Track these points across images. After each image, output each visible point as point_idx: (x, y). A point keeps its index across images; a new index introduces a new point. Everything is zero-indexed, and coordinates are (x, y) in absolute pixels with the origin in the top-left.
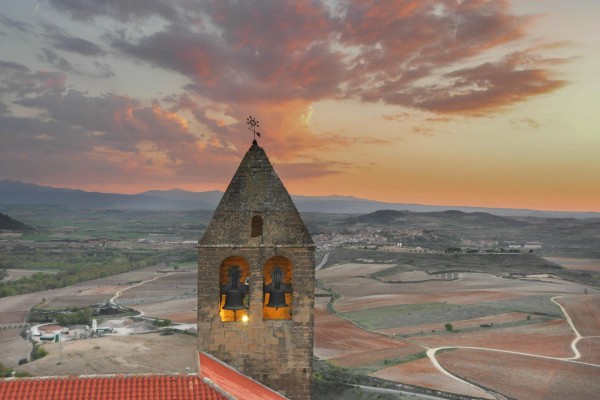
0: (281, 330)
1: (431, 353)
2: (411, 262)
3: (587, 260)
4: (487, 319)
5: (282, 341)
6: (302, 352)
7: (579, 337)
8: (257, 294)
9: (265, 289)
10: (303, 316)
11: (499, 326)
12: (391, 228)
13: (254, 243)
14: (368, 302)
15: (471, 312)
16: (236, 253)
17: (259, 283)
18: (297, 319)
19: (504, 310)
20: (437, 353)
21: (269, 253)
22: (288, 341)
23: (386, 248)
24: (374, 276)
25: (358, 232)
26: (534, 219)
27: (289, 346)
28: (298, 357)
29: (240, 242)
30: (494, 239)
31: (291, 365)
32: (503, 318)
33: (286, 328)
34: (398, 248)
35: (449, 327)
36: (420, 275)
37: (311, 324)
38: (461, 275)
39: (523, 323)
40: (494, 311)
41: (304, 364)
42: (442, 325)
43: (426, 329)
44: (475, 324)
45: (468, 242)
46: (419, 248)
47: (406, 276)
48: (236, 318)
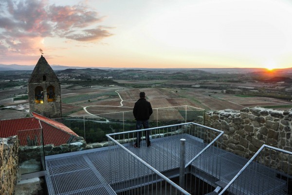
0: (53, 104)
1: (85, 108)
2: (77, 84)
3: (124, 81)
4: (100, 98)
5: (53, 107)
6: (59, 109)
7: (122, 100)
8: (46, 96)
9: (48, 94)
10: (58, 100)
11: (103, 100)
12: (71, 74)
13: (44, 82)
14: (66, 95)
15: (95, 96)
16: (39, 85)
17: (46, 93)
18: (57, 101)
19: (103, 95)
20: (86, 108)
21: (48, 85)
22: (55, 107)
23: (70, 80)
24: (67, 88)
25: (61, 75)
26: (110, 70)
27: (55, 108)
28: (57, 111)
29: (40, 82)
30: (100, 76)
31: (56, 113)
32: (103, 97)
33: (54, 104)
34: (74, 79)
35: (89, 101)
36: (80, 87)
37: (60, 102)
38: (92, 86)
39: (108, 98)
40: (101, 96)
41: (59, 112)
42: (87, 100)
43: (83, 102)
44: (96, 100)
45: (93, 77)
46: (80, 79)
47: (77, 87)
48: (39, 103)
